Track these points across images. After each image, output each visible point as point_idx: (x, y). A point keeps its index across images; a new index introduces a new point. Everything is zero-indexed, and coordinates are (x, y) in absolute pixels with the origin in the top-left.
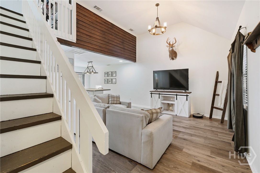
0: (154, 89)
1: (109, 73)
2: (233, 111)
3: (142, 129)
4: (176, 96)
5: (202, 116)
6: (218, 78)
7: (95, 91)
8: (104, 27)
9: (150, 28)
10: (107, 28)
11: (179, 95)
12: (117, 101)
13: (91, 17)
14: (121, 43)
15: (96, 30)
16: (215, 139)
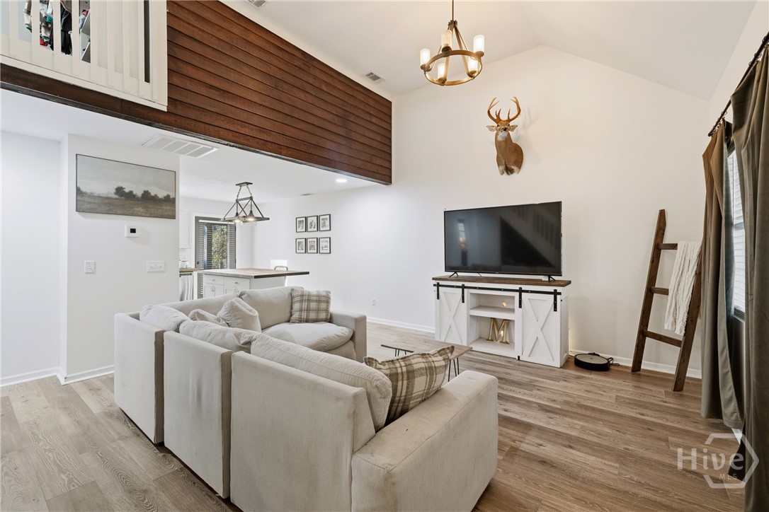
0: (448, 269)
1: (310, 220)
2: (725, 353)
3: (353, 453)
4: (518, 293)
5: (606, 362)
6: (663, 234)
7: (256, 277)
8: (275, 62)
9: (425, 58)
10: (285, 68)
11: (527, 291)
12: (318, 310)
13: (224, 25)
14: (337, 120)
15: (246, 70)
16: (659, 463)
